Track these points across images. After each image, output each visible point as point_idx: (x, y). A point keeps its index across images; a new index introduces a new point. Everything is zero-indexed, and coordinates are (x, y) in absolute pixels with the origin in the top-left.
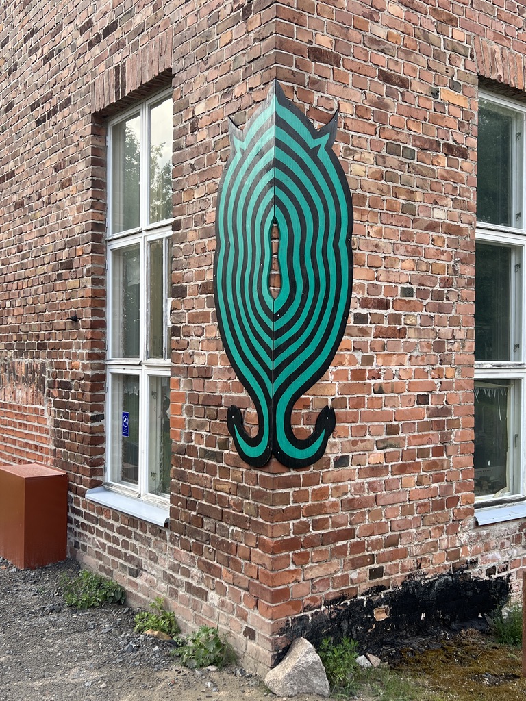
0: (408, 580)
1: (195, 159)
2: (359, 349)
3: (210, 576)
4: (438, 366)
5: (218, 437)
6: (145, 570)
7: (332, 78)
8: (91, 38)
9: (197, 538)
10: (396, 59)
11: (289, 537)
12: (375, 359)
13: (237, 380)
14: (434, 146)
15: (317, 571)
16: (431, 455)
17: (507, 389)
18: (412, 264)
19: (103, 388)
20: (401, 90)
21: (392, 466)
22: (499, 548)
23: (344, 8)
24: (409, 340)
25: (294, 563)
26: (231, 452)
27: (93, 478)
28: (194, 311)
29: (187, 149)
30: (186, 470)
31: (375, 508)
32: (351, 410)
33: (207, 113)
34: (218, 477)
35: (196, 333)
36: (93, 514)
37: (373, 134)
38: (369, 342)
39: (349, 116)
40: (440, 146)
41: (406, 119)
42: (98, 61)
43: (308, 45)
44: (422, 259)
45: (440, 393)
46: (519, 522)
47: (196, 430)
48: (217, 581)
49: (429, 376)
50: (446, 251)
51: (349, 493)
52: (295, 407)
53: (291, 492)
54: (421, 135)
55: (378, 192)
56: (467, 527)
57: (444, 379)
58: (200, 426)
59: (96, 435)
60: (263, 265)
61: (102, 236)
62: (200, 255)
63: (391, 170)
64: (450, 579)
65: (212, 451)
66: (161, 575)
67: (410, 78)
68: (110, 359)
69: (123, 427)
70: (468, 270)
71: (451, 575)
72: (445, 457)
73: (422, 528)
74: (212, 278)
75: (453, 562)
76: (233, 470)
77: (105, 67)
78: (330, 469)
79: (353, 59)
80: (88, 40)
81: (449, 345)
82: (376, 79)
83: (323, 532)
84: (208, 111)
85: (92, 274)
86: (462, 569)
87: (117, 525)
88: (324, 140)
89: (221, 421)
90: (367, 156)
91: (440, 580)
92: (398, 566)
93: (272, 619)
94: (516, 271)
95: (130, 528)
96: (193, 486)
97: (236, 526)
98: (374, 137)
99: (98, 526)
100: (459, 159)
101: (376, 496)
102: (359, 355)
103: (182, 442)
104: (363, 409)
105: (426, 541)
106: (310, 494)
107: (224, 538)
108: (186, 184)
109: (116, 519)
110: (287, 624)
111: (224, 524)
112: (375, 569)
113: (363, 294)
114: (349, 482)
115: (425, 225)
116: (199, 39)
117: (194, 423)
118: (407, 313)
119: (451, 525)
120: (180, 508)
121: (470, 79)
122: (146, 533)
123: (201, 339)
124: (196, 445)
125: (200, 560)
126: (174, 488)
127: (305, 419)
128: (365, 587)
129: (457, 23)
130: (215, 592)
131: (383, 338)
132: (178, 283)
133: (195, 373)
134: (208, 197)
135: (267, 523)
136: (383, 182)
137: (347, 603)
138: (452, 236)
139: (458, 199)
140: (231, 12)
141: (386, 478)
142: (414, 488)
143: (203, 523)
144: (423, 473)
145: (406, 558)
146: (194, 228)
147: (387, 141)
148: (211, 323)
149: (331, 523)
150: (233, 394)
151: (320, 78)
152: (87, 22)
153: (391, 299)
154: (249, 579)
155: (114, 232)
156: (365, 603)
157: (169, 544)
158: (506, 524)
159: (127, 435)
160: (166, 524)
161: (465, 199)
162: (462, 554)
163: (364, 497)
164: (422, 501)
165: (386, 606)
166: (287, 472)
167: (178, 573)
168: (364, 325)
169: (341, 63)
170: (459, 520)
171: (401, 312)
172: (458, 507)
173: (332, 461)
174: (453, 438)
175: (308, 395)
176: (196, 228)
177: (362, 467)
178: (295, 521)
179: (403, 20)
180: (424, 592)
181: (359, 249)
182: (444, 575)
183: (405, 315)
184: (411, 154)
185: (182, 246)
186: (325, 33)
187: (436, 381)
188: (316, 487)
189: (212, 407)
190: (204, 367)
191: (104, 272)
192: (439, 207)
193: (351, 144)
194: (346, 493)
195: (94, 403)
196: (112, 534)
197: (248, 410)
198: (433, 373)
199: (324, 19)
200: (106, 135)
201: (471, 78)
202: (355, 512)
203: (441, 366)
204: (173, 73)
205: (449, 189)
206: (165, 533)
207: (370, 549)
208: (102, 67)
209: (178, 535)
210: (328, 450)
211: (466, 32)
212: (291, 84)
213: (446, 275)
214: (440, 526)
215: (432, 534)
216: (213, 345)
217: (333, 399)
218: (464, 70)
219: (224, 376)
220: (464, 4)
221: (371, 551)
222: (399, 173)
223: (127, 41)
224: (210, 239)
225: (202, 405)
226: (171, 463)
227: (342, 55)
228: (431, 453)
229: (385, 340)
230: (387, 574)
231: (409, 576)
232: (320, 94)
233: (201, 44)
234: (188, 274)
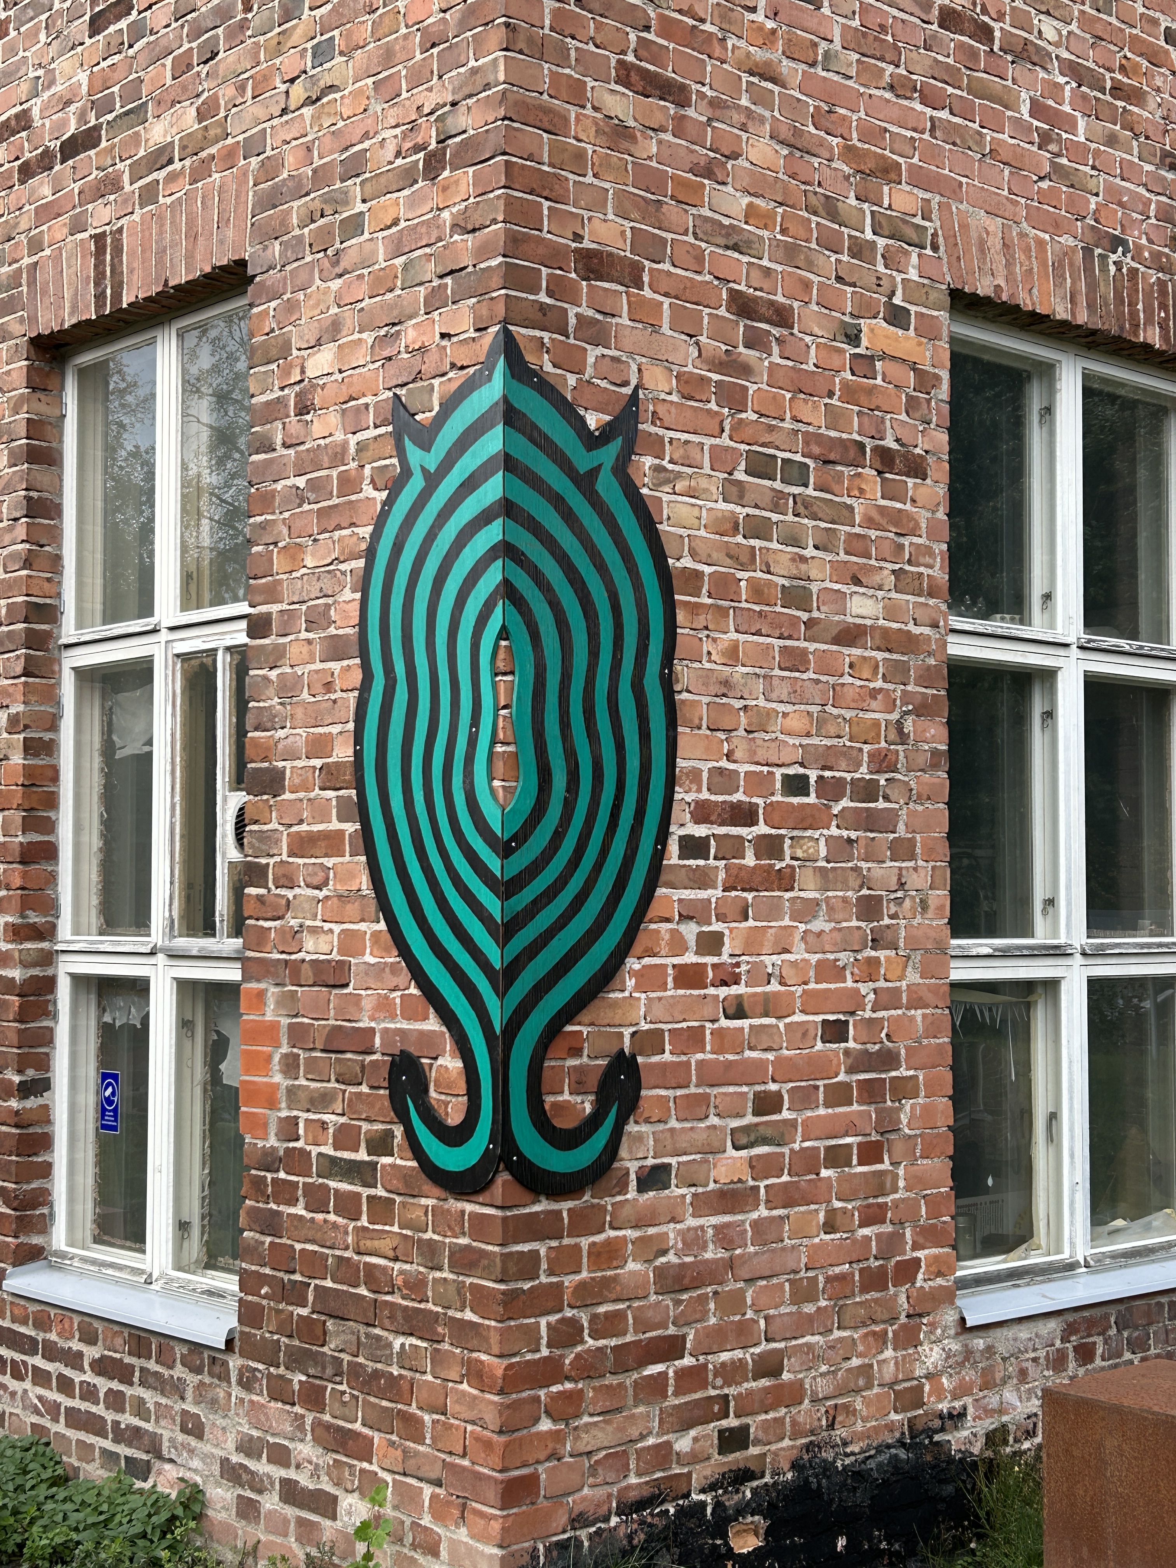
0: (806, 1457)
1: (308, 476)
2: (692, 918)
3: (345, 1459)
4: (870, 953)
5: (365, 1126)
6: (171, 1461)
7: (625, 314)
8: (28, 155)
9: (311, 1371)
10: (765, 263)
11: (537, 1356)
12: (726, 940)
13: (414, 990)
14: (852, 453)
15: (600, 1435)
16: (855, 1161)
17: (1028, 1006)
18: (806, 720)
19: (48, 1011)
20: (776, 331)
21: (766, 1187)
22: (1015, 1381)
23: (650, 158)
24: (802, 894)
25: (548, 1413)
26: (399, 1162)
27: (22, 1239)
28: (304, 827)
29: (285, 452)
30: (282, 1208)
31: (731, 1286)
32: (675, 1059)
33: (339, 377)
34: (364, 1221)
35: (308, 879)
36: (22, 1330)
37: (717, 432)
38: (713, 900)
39: (663, 396)
40: (864, 453)
41: (788, 396)
42: (47, 212)
43: (574, 245)
44: (828, 708)
45: (874, 1015)
46: (1061, 1319)
47: (308, 1111)
48: (362, 1471)
49: (849, 976)
50: (881, 689)
51: (672, 1252)
52: (550, 1054)
53: (543, 1252)
54: (823, 431)
55: (729, 561)
56: (939, 1331)
57: (881, 984)
58: (321, 1101)
59: (31, 1130)
60: (477, 732)
61: (48, 635)
62: (319, 698)
63: (757, 512)
64: (902, 1454)
65: (351, 1161)
66: (216, 1469)
67: (796, 304)
68: (69, 937)
69: (104, 1110)
70: (933, 731)
71: (903, 1445)
72: (886, 1165)
73: (837, 1334)
74: (351, 752)
75: (909, 1415)
76: (403, 1204)
77: (66, 231)
78: (628, 1196)
79: (673, 270)
80: (17, 158)
81: (892, 905)
82: (722, 312)
83: (613, 1342)
84: (340, 371)
85: (26, 727)
86: (930, 1432)
87: (91, 1353)
88: (609, 454)
89: (372, 1087)
90: (704, 483)
91: (881, 1458)
92: (783, 1424)
93: (500, 1546)
94: (1043, 728)
95: (128, 1360)
96: (298, 1246)
97: (411, 1334)
98: (717, 441)
99: (38, 1361)
100: (908, 480)
101: (731, 1258)
102: (690, 931)
103: (272, 1141)
104: (700, 1056)
105: (846, 1365)
106: (585, 1253)
107: (379, 1366)
108: (285, 531)
109: (90, 1339)
110: (534, 1556)
111: (377, 1331)
112: (731, 1430)
113: (699, 791)
114: (672, 1225)
115: (834, 632)
116: (318, 205)
117: (302, 1095)
118: (795, 833)
119: (903, 1326)
120: (264, 1302)
121: (931, 297)
122: (171, 1367)
123: (321, 894)
124: (308, 1148)
125: (317, 1424)
126: (251, 1252)
127: (573, 1079)
128: (708, 1472)
129: (900, 175)
130: (356, 1495)
131: (743, 890)
132: (262, 761)
133: (307, 973)
134: (342, 567)
135: (487, 1322)
136: (739, 539)
137: (668, 1511)
138: (895, 656)
139: (906, 572)
140: (396, 157)
141: (755, 1215)
142: (817, 1240)
143: (325, 1333)
144: (838, 1204)
145: (800, 1403)
146: (304, 635)
147: (747, 448)
148: (347, 858)
149: (631, 1321)
150: (404, 1025)
151: (599, 317)
152: (17, 116)
153: (760, 801)
154: (443, 1456)
155: (80, 625)
156: (709, 1510)
157: (236, 1391)
158: (1031, 1325)
159: (114, 1128)
160: (229, 1342)
161: (922, 569)
162: (929, 1396)
163: (707, 1261)
164: (837, 1270)
165: (756, 1518)
166: (534, 1203)
167: (259, 1457)
168: (701, 862)
169: (646, 279)
170: (920, 1315)
171: (782, 832)
172: (918, 1285)
173: (633, 1176)
174: (905, 1121)
175: (579, 1024)
176: (311, 635)
177: (700, 1190)
178: (553, 1318)
179: (780, 175)
180: (844, 1485)
181: (689, 692)
182: (889, 1447)
183: (792, 838)
184: (801, 474)
185: (273, 674)
186: (611, 216)
187: (864, 988)
188: (598, 1238)
189: (349, 1056)
190: (329, 961)
191: (53, 724)
192: (862, 590)
193: (667, 458)
194: (664, 1252)
195: (26, 1050)
196: (77, 1377)
197: (440, 1061)
198: (856, 970)
199: (607, 185)
200: (62, 388)
201: (933, 296)
202: (685, 1297)
203: (873, 953)
204: (250, 271)
205: (887, 550)
206: (225, 1364)
207: (719, 1382)
208: (58, 228)
209: (261, 1367)
210: (623, 1152)
211: (922, 194)
212: (538, 333)
213: (883, 744)
214: (877, 1328)
215: (861, 1348)
216: (352, 909)
217: (633, 1034)
218: (916, 278)
219: (381, 980)
220: (915, 130)
221: (722, 1387)
222: (775, 517)
223: (126, 178)
224: (345, 663)
225: (323, 1051)
226: (243, 1193)
227: (646, 263)
228: (855, 1158)
229: (749, 896)
230: (757, 1442)
231: (808, 1447)
232: (600, 351)
233: (322, 216)
234: (291, 739)
